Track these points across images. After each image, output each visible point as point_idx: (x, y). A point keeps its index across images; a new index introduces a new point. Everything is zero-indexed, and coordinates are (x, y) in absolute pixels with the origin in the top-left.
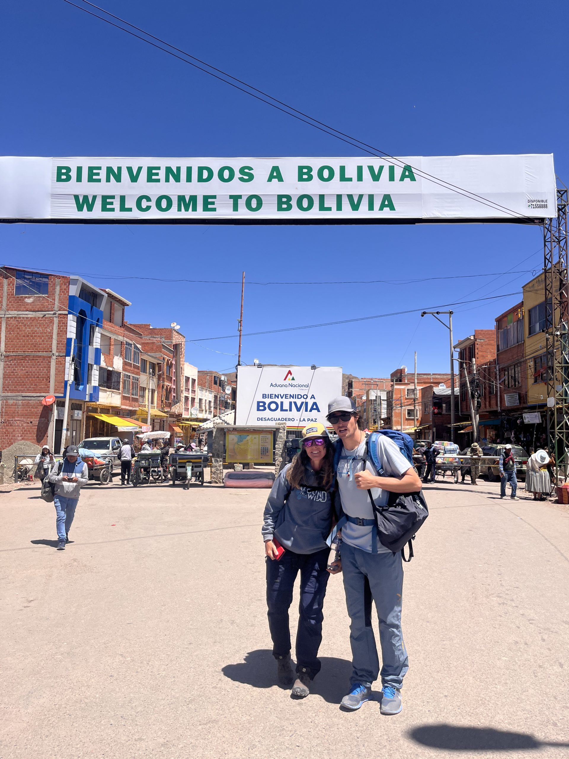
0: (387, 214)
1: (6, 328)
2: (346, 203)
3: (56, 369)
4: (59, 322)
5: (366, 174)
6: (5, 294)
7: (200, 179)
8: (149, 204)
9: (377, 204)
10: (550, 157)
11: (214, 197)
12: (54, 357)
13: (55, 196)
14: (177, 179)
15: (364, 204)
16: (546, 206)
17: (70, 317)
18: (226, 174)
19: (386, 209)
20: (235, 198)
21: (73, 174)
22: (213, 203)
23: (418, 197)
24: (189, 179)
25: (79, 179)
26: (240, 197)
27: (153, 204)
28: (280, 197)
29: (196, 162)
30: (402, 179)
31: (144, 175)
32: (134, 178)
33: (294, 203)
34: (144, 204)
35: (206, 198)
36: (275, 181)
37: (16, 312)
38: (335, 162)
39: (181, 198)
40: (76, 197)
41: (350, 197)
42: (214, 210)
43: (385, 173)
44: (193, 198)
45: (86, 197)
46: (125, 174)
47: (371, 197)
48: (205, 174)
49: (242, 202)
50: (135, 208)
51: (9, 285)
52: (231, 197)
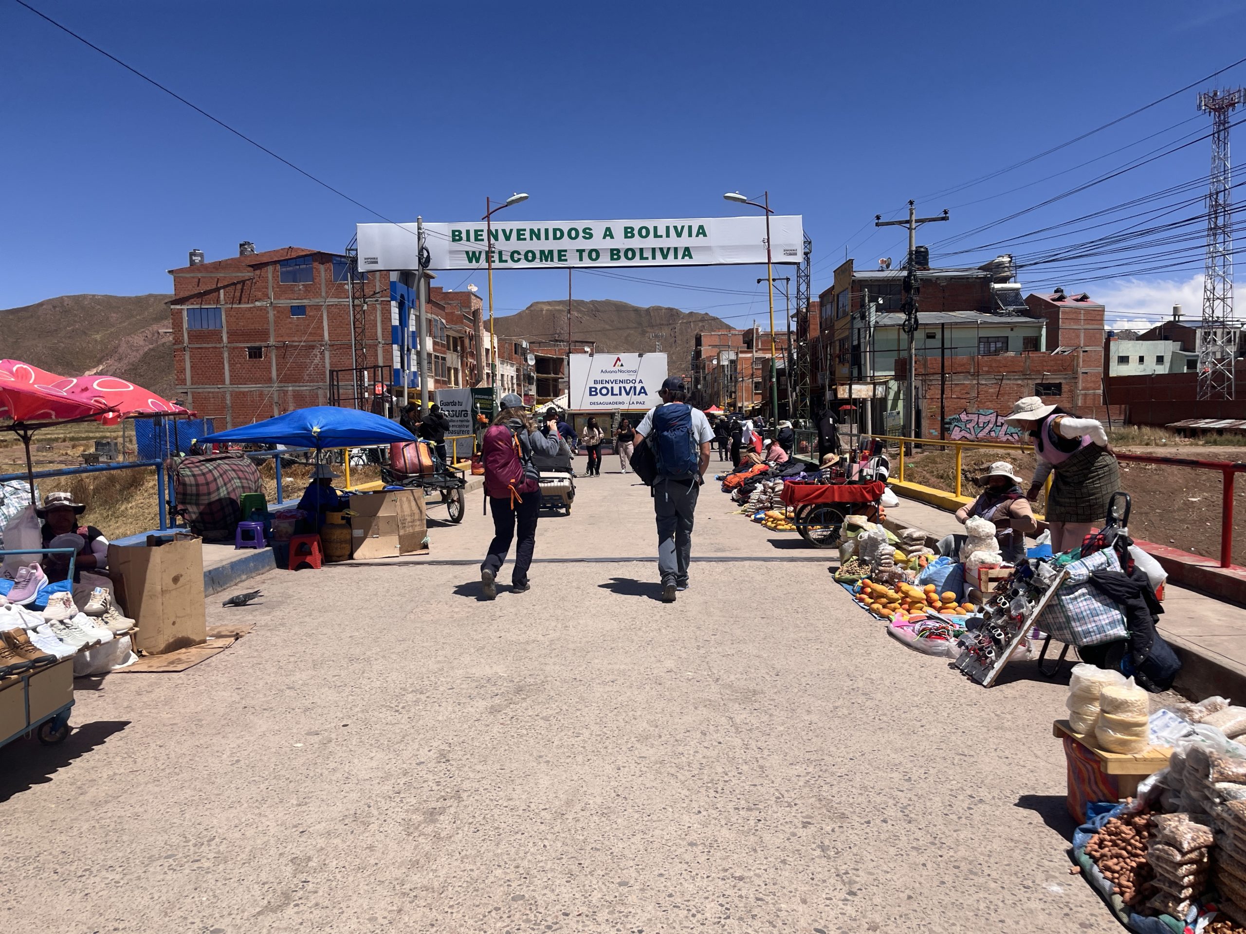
0: (687, 261)
1: (328, 317)
2: (658, 254)
3: (384, 357)
4: (383, 309)
5: (672, 231)
6: (323, 281)
7: (555, 238)
8: (519, 257)
9: (680, 255)
10: (799, 217)
11: (566, 251)
12: (381, 345)
13: (451, 252)
14: (539, 238)
15: (671, 255)
16: (796, 254)
17: (393, 303)
18: (573, 234)
19: (687, 258)
20: (581, 252)
21: (464, 235)
22: (565, 256)
23: (707, 249)
24: (547, 238)
25: (468, 240)
26: (584, 250)
27: (522, 257)
28: (612, 250)
29: (551, 225)
30: (697, 236)
31: (514, 235)
32: (508, 238)
33: (622, 254)
34: (516, 256)
35: (560, 251)
36: (608, 238)
37: (336, 300)
38: (650, 224)
39: (542, 252)
40: (467, 253)
41: (661, 249)
42: (566, 260)
43: (686, 231)
44: (551, 252)
45: (474, 253)
46: (501, 235)
47: (676, 249)
48: (558, 234)
49: (585, 255)
50: (509, 259)
51: (326, 271)
52: (578, 251)
